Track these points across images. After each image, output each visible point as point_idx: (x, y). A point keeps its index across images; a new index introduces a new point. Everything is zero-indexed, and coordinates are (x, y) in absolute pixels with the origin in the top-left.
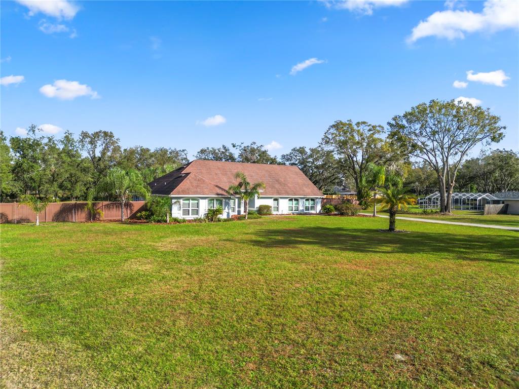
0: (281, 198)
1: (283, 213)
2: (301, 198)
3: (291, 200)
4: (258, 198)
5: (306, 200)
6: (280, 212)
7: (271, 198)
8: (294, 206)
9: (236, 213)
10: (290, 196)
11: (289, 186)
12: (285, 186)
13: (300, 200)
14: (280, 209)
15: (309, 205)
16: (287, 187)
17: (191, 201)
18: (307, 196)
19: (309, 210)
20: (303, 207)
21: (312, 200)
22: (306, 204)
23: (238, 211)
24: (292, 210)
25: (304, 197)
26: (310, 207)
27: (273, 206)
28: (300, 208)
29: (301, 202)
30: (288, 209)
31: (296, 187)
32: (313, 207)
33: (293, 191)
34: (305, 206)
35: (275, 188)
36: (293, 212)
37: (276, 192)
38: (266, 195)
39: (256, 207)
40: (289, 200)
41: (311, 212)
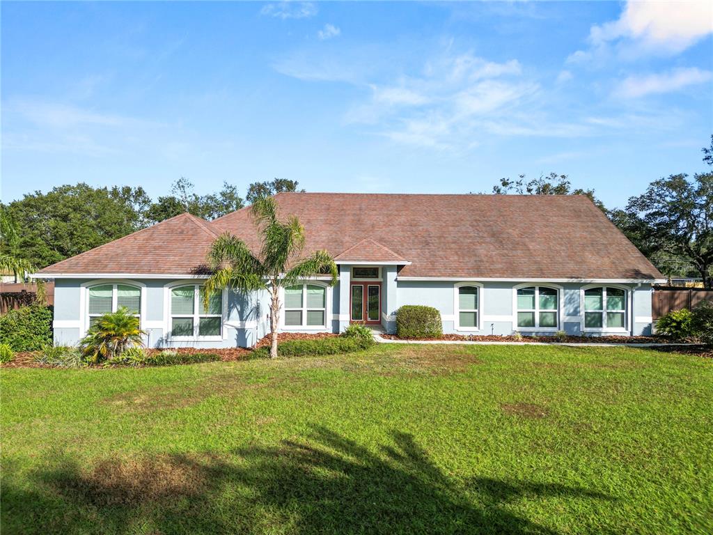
0: (488, 285)
1: (496, 333)
2: (567, 286)
3: (527, 291)
4: (401, 284)
5: (588, 292)
6: (483, 330)
7: (450, 284)
8: (537, 311)
9: (329, 328)
10: (516, 276)
11: (529, 250)
12: (514, 249)
13: (562, 290)
14: (484, 318)
15: (601, 308)
16: (519, 252)
17: (116, 293)
18: (589, 280)
19: (601, 326)
20: (576, 313)
21: (613, 291)
22: (589, 304)
23: (333, 321)
24: (534, 326)
25: (575, 280)
26: (605, 315)
27: (457, 311)
28: (563, 318)
29: (563, 296)
30: (514, 319)
31: (558, 252)
32: (620, 315)
33: (536, 262)
34: (582, 313)
35: (475, 255)
36: (537, 329)
37: (470, 265)
38: (426, 276)
39: (389, 313)
40: (520, 292)
41: (607, 330)
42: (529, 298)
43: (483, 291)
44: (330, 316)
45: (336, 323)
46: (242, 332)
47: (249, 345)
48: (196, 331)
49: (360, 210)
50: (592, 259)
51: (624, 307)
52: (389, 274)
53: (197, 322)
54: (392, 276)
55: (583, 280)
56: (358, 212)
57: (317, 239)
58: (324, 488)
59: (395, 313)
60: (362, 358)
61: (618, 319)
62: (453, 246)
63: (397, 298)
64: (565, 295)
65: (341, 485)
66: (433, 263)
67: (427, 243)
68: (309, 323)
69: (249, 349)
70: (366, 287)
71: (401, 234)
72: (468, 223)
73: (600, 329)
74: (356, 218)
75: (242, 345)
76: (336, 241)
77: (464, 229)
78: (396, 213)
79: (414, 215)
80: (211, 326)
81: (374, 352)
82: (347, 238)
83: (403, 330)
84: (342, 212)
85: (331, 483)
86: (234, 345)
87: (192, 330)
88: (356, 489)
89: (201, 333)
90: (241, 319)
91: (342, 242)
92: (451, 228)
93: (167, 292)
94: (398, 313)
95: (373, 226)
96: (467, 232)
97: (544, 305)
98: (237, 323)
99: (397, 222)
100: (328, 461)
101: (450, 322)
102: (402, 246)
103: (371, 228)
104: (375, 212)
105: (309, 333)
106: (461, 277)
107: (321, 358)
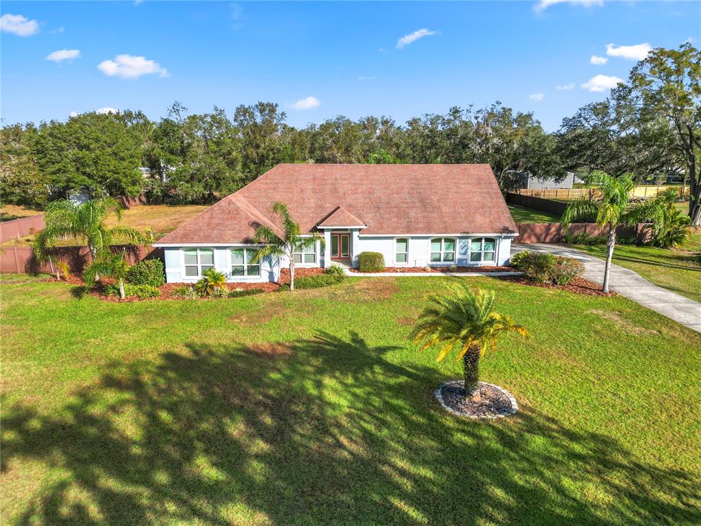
0: (413, 238)
1: (418, 266)
2: (461, 238)
3: (437, 241)
5: (474, 241)
6: (410, 264)
7: (392, 238)
8: (443, 251)
9: (318, 265)
10: (431, 233)
11: (442, 212)
12: (432, 212)
13: (458, 240)
14: (410, 257)
15: (481, 250)
16: (435, 215)
17: (199, 253)
18: (474, 235)
19: (480, 260)
20: (465, 253)
21: (488, 240)
22: (474, 247)
23: (321, 260)
24: (440, 260)
25: (465, 235)
26: (483, 255)
27: (395, 253)
28: (458, 256)
29: (459, 244)
30: (429, 257)
31: (459, 213)
32: (492, 254)
33: (445, 222)
34: (469, 253)
35: (408, 217)
36: (442, 263)
37: (403, 225)
38: (376, 234)
39: (354, 256)
40: (433, 241)
41: (483, 263)
42: (438, 244)
43: (410, 241)
44: (319, 258)
45: (322, 262)
46: (271, 274)
47: (276, 281)
48: (246, 273)
49: (336, 179)
50: (480, 220)
51: (494, 249)
52: (354, 233)
53: (246, 268)
54: (356, 234)
55: (471, 235)
56: (334, 182)
57: (308, 205)
58: (328, 352)
59: (358, 256)
60: (339, 289)
61: (490, 256)
62: (395, 210)
63: (359, 247)
64: (460, 242)
65: (333, 351)
66: (381, 224)
67: (379, 208)
68: (306, 261)
69: (276, 283)
70: (340, 237)
71: (362, 200)
72: (407, 190)
73: (478, 262)
74: (333, 187)
75: (272, 282)
76: (321, 207)
77: (403, 196)
78: (360, 182)
79: (371, 184)
80: (254, 270)
81: (346, 284)
82: (328, 204)
83: (362, 267)
84: (324, 182)
85: (330, 351)
86: (267, 280)
87: (243, 271)
88: (338, 353)
89: (248, 274)
90: (271, 267)
91: (324, 208)
92: (395, 195)
93: (228, 252)
94: (359, 256)
95: (344, 194)
96: (405, 199)
97: (448, 248)
98: (269, 269)
99: (360, 190)
100: (329, 344)
101: (389, 260)
102: (363, 210)
103: (343, 196)
104: (345, 182)
105: (306, 267)
106: (397, 234)
107: (317, 290)
